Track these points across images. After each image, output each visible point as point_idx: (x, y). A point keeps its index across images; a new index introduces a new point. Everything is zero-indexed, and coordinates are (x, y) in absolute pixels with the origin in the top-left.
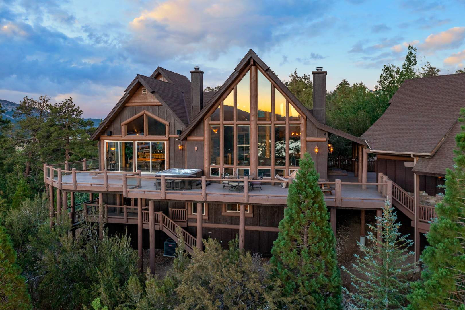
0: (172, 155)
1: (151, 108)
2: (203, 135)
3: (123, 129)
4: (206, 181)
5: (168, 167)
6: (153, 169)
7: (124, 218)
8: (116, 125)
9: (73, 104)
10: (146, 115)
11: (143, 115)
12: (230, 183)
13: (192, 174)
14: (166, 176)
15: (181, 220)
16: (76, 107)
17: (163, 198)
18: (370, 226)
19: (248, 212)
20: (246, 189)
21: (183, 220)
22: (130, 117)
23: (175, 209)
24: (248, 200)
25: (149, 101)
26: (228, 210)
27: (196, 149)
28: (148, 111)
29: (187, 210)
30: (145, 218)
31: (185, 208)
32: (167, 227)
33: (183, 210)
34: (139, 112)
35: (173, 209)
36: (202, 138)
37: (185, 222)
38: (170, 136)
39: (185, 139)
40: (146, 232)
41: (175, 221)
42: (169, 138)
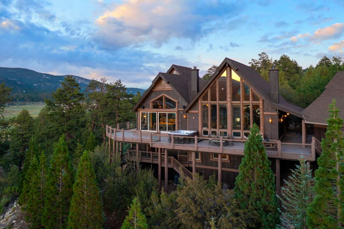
0: (180, 121)
1: (168, 92)
2: (198, 110)
3: (151, 105)
4: (198, 139)
5: (177, 129)
6: (168, 129)
7: (150, 160)
8: (147, 102)
9: (121, 84)
10: (165, 96)
11: (163, 96)
12: (213, 141)
13: (190, 134)
14: (174, 135)
15: (185, 163)
16: (123, 85)
17: (172, 148)
18: (292, 170)
19: (227, 159)
20: (221, 144)
21: (186, 163)
22: (155, 98)
23: (181, 155)
24: (223, 151)
25: (166, 88)
26: (214, 157)
27: (194, 118)
28: (166, 94)
29: (189, 156)
30: (162, 160)
31: (187, 155)
32: (176, 167)
33: (186, 156)
34: (160, 95)
35: (180, 155)
36: (197, 112)
37: (187, 164)
38: (178, 109)
39: (187, 112)
40: (163, 169)
41: (181, 163)
42: (178, 111)
